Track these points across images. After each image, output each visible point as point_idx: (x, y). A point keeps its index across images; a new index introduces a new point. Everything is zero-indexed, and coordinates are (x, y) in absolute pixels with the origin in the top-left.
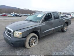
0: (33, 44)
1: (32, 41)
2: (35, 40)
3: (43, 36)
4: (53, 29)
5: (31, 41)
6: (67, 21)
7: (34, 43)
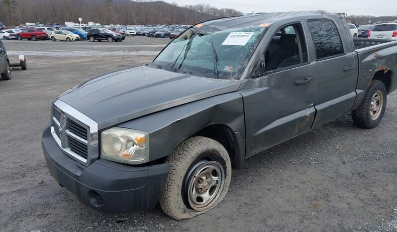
0: (206, 196)
1: (199, 180)
2: (215, 173)
3: (256, 151)
4: (308, 112)
5: (194, 180)
6: (386, 68)
7: (211, 192)
